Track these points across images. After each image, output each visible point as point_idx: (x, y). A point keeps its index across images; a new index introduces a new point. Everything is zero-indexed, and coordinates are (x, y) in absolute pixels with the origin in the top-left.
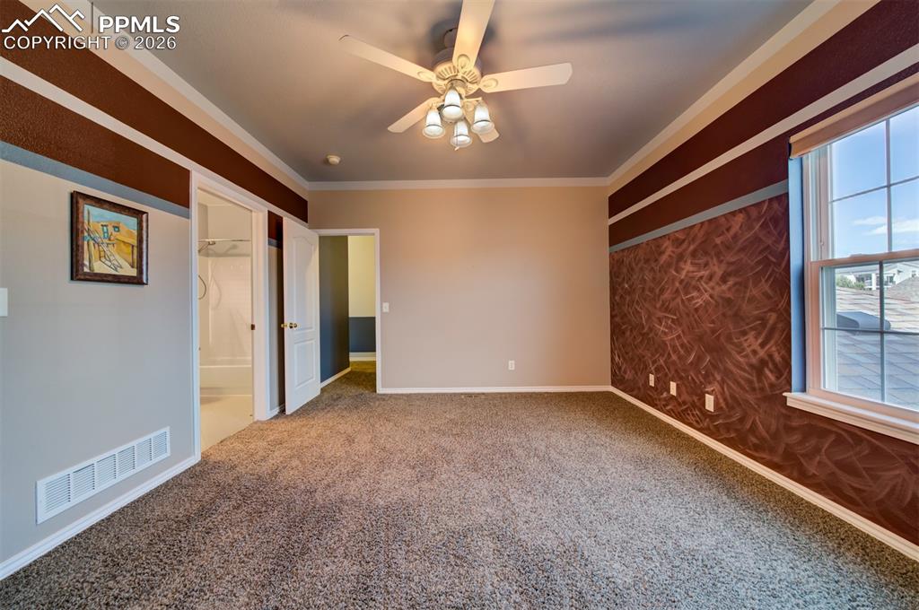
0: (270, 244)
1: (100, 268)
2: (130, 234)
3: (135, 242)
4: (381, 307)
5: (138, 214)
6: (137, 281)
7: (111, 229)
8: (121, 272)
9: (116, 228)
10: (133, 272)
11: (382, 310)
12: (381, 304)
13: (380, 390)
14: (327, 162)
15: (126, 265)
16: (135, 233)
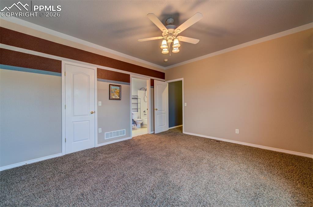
0: (151, 87)
1: (113, 97)
2: (118, 90)
3: (119, 92)
4: (184, 104)
5: (119, 86)
6: (119, 99)
7: (115, 90)
8: (117, 98)
9: (116, 89)
10: (119, 98)
11: (184, 105)
12: (184, 103)
13: (184, 132)
14: (165, 62)
15: (117, 96)
16: (119, 90)
